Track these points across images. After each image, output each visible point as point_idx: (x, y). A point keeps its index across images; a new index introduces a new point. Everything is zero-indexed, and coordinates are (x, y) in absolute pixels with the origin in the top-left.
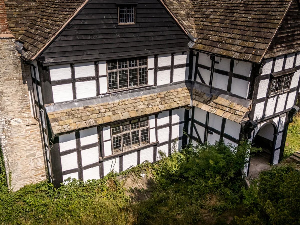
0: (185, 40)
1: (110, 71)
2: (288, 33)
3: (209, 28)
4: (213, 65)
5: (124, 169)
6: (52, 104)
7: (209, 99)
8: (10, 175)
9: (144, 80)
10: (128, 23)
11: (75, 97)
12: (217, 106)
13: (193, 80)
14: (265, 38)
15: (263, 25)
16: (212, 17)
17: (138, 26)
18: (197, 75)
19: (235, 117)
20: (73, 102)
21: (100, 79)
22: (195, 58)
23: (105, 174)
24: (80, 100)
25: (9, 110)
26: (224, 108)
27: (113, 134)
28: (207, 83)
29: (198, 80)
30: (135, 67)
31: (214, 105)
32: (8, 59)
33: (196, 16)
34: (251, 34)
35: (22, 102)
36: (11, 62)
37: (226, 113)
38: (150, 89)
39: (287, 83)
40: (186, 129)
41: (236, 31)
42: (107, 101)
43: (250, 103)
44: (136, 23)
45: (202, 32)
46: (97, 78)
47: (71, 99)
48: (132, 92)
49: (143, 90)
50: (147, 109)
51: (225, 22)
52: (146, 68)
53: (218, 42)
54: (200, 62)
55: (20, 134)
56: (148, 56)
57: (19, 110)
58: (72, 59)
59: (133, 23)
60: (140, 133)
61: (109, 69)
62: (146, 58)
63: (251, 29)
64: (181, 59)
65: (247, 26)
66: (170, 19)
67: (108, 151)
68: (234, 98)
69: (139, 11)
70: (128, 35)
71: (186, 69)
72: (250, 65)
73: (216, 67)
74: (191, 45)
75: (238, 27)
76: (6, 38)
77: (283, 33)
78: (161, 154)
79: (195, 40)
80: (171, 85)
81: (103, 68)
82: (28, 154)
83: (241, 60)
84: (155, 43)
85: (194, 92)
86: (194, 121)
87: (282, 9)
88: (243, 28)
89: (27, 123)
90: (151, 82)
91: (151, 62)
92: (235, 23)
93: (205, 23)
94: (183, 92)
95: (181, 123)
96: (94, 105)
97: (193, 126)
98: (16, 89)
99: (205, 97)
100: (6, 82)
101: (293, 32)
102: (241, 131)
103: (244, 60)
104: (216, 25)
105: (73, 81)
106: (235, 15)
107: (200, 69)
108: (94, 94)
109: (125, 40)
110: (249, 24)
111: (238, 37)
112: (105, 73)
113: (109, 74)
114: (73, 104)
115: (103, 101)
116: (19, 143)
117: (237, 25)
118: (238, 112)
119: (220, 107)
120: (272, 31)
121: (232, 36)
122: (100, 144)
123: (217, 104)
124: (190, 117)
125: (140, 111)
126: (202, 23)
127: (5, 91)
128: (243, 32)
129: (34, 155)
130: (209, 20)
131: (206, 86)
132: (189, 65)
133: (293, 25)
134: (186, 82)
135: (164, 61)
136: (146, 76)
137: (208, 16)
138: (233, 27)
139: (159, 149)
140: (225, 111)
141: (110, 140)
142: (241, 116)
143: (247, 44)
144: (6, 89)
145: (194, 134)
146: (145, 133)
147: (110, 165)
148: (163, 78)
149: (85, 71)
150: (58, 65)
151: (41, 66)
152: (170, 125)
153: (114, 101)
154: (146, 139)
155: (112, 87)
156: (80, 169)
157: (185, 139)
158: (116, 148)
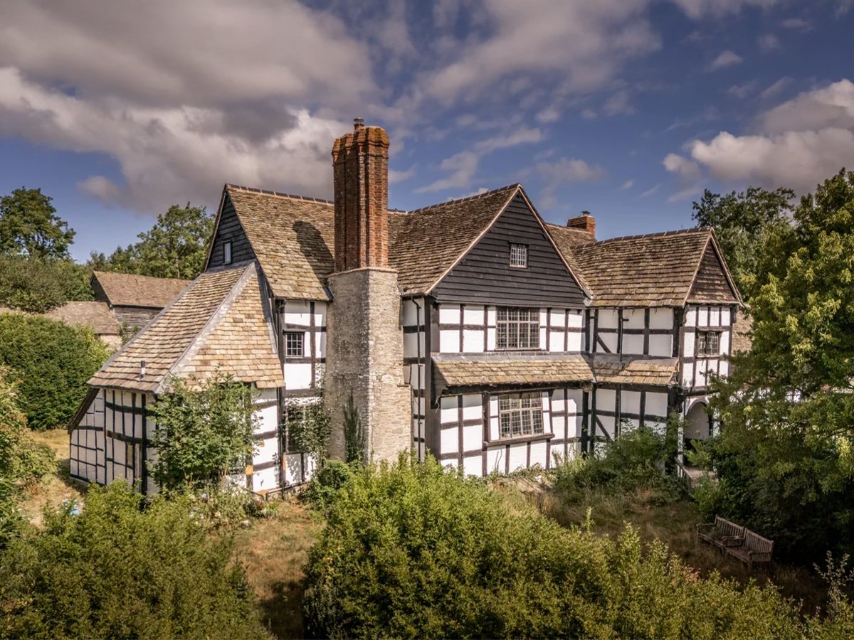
0: (579, 296)
1: (501, 322)
2: (707, 280)
3: (609, 282)
4: (620, 324)
5: (511, 470)
6: (438, 354)
7: (620, 368)
8: (372, 457)
9: (535, 341)
10: (519, 266)
11: (461, 350)
12: (634, 374)
13: (591, 352)
14: (684, 282)
15: (679, 270)
16: (609, 270)
17: (529, 270)
18: (598, 343)
19: (660, 379)
20: (459, 355)
21: (489, 330)
22: (592, 321)
23: (489, 473)
24: (466, 354)
25: (381, 362)
26: (644, 374)
27: (502, 408)
28: (614, 351)
29: (600, 349)
30: (526, 322)
31: (629, 373)
32: (388, 297)
33: (586, 272)
34: (667, 280)
35: (395, 354)
36: (390, 301)
37: (648, 378)
38: (541, 354)
39: (714, 346)
40: (585, 423)
41: (647, 280)
42: (496, 359)
43: (677, 360)
44: (528, 266)
45: (599, 287)
46: (485, 328)
47: (457, 351)
48: (523, 354)
49: (533, 354)
50: (544, 376)
51: (630, 273)
52: (537, 325)
53: (626, 294)
54: (600, 326)
55: (389, 397)
56: (539, 308)
57: (391, 364)
58: (464, 300)
59: (524, 267)
60: (532, 415)
61: (498, 319)
62: (537, 310)
63: (665, 276)
64: (576, 321)
65: (660, 273)
66: (562, 267)
67: (495, 435)
68: (654, 361)
69: (531, 253)
70: (519, 280)
71: (582, 336)
72: (670, 313)
73: (626, 326)
74: (587, 303)
75: (649, 276)
76: (391, 272)
77: (702, 279)
78: (556, 457)
79: (592, 297)
80: (565, 354)
81: (492, 315)
82: (394, 428)
83: (660, 307)
84: (547, 294)
85: (595, 366)
86: (595, 412)
87: (697, 252)
88: (655, 275)
89: (398, 384)
90: (542, 346)
91: (543, 316)
92: (644, 272)
93: (601, 278)
94: (582, 364)
95: (578, 414)
96: (483, 362)
97: (595, 420)
98: (391, 335)
99: (614, 367)
100: (383, 325)
101: (713, 280)
102: (669, 404)
103: (664, 306)
104: (617, 278)
105: (461, 327)
106: (641, 264)
107: (601, 335)
108: (481, 350)
109: (516, 285)
110: (662, 271)
111: (651, 285)
112: (494, 324)
113: (499, 325)
114: (458, 357)
115: (492, 359)
116: (387, 409)
117: (646, 274)
118: (663, 374)
119: (638, 374)
120: (691, 273)
121: (643, 285)
122: (485, 422)
123: (632, 371)
124: (590, 408)
125: (536, 377)
126: (597, 279)
127: (380, 336)
128: (656, 280)
129: (400, 431)
130: (606, 274)
131: (614, 355)
132: (585, 330)
133: (712, 272)
134: (582, 353)
135: (558, 319)
136: (538, 335)
137: (603, 271)
138: (642, 276)
139: (553, 447)
140: (646, 376)
141: (498, 417)
142: (668, 376)
143: (664, 290)
144: (382, 333)
145: (599, 432)
146: (538, 416)
147: (495, 458)
148: (557, 342)
149: (474, 316)
150: (449, 304)
151: (432, 303)
152: (565, 414)
153: (505, 361)
154: (539, 426)
155: (501, 343)
156: (461, 455)
157: (586, 440)
158: (504, 430)
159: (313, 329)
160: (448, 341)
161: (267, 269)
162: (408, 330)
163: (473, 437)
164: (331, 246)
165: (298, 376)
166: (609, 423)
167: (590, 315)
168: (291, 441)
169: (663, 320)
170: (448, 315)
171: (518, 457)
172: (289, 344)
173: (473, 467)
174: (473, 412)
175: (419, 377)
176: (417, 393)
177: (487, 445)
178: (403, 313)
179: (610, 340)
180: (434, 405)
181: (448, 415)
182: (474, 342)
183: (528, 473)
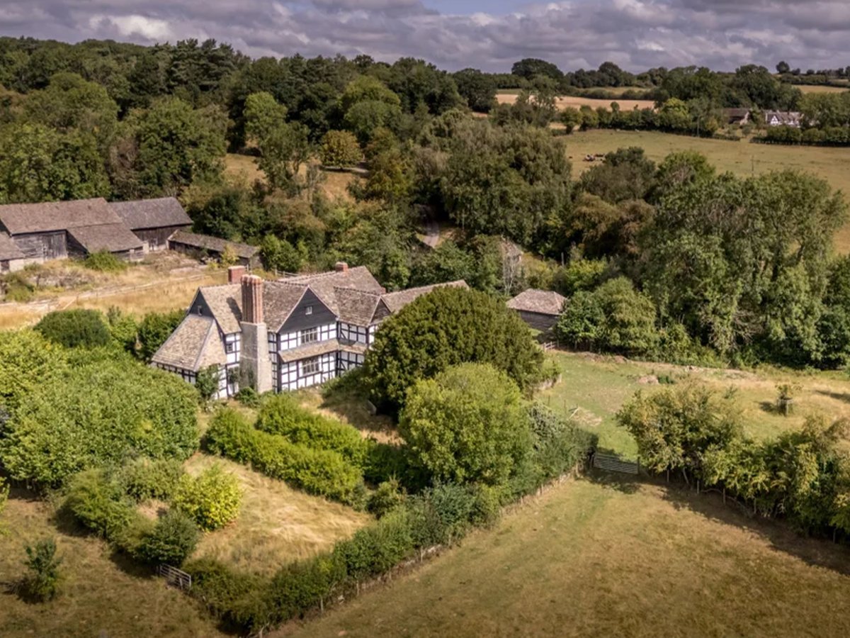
0: (334, 317)
3: (346, 310)
5: (307, 386)
6: (281, 351)
7: (349, 345)
8: (259, 385)
9: (316, 338)
10: (309, 314)
17: (313, 314)
18: (342, 334)
22: (339, 326)
23: (299, 388)
24: (290, 349)
25: (262, 355)
27: (303, 365)
28: (347, 338)
29: (342, 336)
30: (312, 332)
33: (338, 304)
35: (266, 350)
36: (264, 334)
38: (319, 342)
40: (337, 364)
41: (358, 313)
42: (301, 349)
44: (313, 312)
45: (342, 312)
46: (297, 338)
47: (287, 349)
48: (311, 344)
49: (316, 344)
52: (316, 333)
53: (351, 318)
54: (342, 328)
55: (265, 365)
56: (317, 327)
57: (265, 353)
58: (289, 331)
59: (311, 313)
60: (315, 365)
61: (302, 334)
64: (333, 326)
67: (301, 374)
69: (314, 308)
70: (309, 318)
71: (336, 331)
73: (350, 330)
74: (337, 319)
75: (359, 311)
77: (377, 314)
78: (325, 378)
79: (339, 317)
80: (329, 340)
81: (300, 334)
82: (266, 376)
84: (320, 320)
85: (340, 342)
86: (341, 360)
89: (267, 361)
90: (319, 339)
91: (319, 329)
93: (343, 308)
94: (335, 343)
95: (334, 361)
96: (297, 351)
97: (340, 363)
98: (265, 343)
99: (347, 344)
105: (288, 340)
107: (343, 331)
108: (296, 347)
109: (308, 321)
111: (359, 316)
112: (300, 336)
113: (302, 336)
114: (288, 351)
115: (299, 349)
116: (264, 370)
119: (354, 349)
121: (356, 315)
122: (298, 370)
123: (352, 347)
124: (339, 357)
126: (341, 308)
127: (261, 343)
129: (268, 376)
130: (345, 306)
131: (347, 340)
132: (337, 329)
133: (382, 310)
134: (336, 338)
135: (325, 328)
136: (317, 336)
137: (344, 304)
138: (356, 311)
139: (323, 375)
140: (357, 350)
141: (302, 368)
145: (342, 367)
146: (317, 365)
147: (302, 383)
148: (325, 336)
149: (293, 335)
150: (284, 333)
151: (278, 335)
152: (328, 362)
153: (304, 349)
154: (317, 369)
155: (303, 341)
156: (289, 383)
157: (337, 370)
158: (304, 372)
159: (236, 341)
160: (284, 346)
161: (220, 323)
162: (269, 342)
163: (293, 376)
164: (241, 308)
165: (231, 358)
166: (345, 364)
167: (338, 323)
168: (231, 380)
169: (362, 330)
170: (283, 337)
171: (310, 381)
172: (228, 347)
173: (293, 386)
174: (293, 368)
175: (275, 359)
176: (274, 363)
177: (298, 378)
178: (269, 337)
179: (346, 334)
180: (280, 368)
181: (284, 370)
182: (293, 344)
183: (314, 386)
